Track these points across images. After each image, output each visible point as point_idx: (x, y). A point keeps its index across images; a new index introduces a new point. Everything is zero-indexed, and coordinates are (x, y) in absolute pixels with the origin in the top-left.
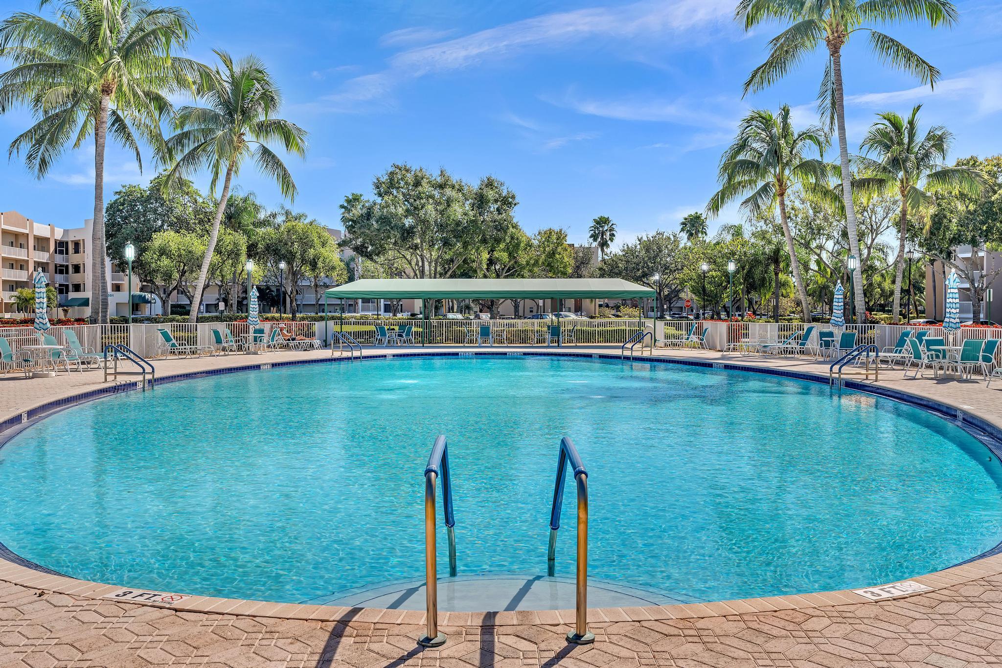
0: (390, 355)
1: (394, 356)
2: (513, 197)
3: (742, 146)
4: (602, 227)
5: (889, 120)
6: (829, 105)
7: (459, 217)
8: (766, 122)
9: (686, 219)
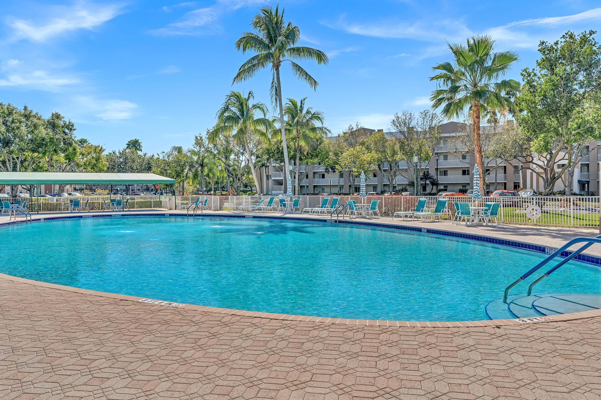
0: (43, 219)
1: (45, 219)
2: (73, 126)
3: (226, 109)
4: (83, 144)
5: (292, 103)
6: (274, 93)
7: (44, 135)
8: (238, 97)
9: (129, 142)
